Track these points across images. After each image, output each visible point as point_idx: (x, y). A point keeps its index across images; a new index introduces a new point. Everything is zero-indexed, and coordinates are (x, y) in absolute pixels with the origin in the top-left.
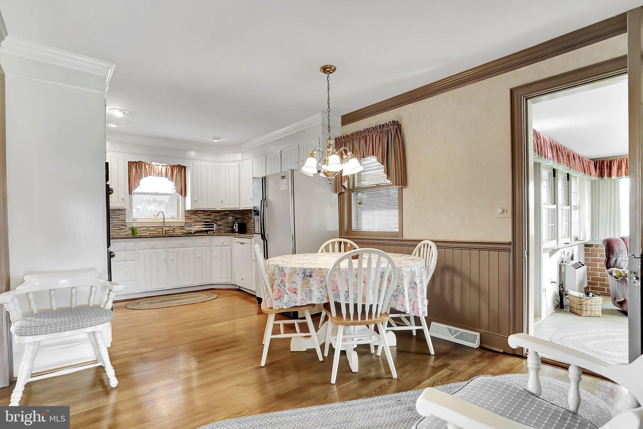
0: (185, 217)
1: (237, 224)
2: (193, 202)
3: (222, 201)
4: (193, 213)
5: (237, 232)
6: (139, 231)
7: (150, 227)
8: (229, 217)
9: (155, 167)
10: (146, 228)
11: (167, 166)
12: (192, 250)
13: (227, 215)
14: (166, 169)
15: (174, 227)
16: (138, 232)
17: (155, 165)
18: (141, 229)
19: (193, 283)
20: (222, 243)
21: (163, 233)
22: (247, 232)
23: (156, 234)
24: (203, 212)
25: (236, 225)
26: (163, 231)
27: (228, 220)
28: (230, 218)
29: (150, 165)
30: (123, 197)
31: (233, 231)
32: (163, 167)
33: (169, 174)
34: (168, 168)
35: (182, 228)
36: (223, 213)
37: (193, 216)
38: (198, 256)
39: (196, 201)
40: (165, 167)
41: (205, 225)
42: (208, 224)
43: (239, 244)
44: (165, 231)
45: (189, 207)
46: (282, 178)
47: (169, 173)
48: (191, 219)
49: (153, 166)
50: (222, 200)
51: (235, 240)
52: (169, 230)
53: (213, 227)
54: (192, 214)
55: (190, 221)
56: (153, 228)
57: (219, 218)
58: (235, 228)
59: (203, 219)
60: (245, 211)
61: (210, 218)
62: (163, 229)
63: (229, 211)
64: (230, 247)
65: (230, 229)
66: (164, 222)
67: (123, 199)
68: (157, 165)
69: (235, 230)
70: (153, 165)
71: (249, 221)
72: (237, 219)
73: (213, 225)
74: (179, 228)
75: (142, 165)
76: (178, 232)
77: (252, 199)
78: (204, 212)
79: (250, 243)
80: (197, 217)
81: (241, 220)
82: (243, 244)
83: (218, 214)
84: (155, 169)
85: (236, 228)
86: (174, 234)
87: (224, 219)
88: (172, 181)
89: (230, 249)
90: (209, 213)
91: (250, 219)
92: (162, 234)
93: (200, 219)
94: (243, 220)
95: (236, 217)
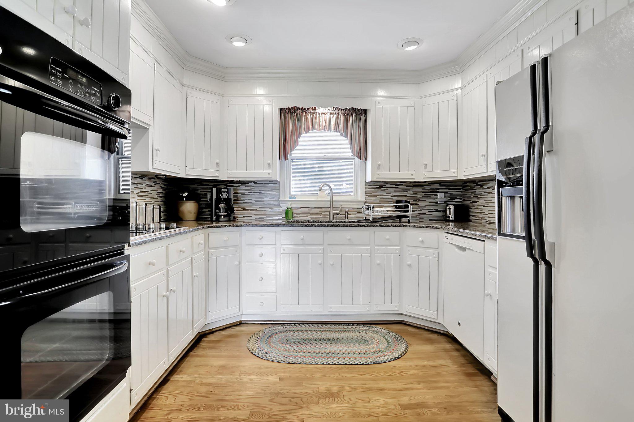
0: (366, 193)
1: (452, 207)
2: (377, 167)
3: (426, 165)
4: (378, 186)
5: (451, 221)
6: (297, 214)
7: (312, 209)
8: (439, 194)
9: (321, 117)
10: (306, 210)
11: (338, 114)
12: (367, 250)
13: (435, 191)
14: (337, 118)
15: (347, 210)
16: (295, 215)
17: (320, 114)
18: (300, 211)
19: (367, 309)
20: (422, 242)
21: (329, 218)
22: (471, 221)
23: (321, 220)
24: (394, 186)
25: (450, 209)
26: (330, 216)
27: (436, 200)
28: (441, 197)
29: (313, 113)
30: (269, 162)
31: (445, 219)
32: (332, 116)
33: (341, 126)
34: (339, 117)
35: (359, 211)
36: (429, 188)
37: (379, 192)
38: (378, 262)
39: (379, 165)
40: (335, 116)
41: (397, 207)
42: (401, 206)
43: (457, 250)
44: (334, 215)
45: (369, 179)
47: (340, 124)
48: (375, 196)
49: (318, 116)
50: (425, 162)
51: (447, 238)
52: (338, 214)
53: (408, 211)
54: (377, 188)
55: (373, 199)
56: (318, 211)
57: (421, 195)
58: (448, 213)
59: (394, 196)
60: (468, 184)
61: (406, 196)
62: (330, 211)
63: (440, 183)
64: (436, 251)
65: (439, 214)
66: (332, 201)
67: (269, 164)
68: (324, 113)
69: (449, 217)
70: (318, 113)
71: (476, 202)
72: (453, 197)
73: (407, 207)
74: (355, 210)
75: (302, 115)
76: (353, 217)
77: (484, 156)
78: (396, 185)
79: (482, 252)
80: (384, 193)
81: (461, 199)
82: (464, 249)
83: (420, 189)
84: (321, 120)
85: (451, 213)
86: (346, 220)
87: (430, 198)
88: (347, 137)
89: (436, 255)
90: (405, 188)
91: (479, 198)
92: (328, 220)
93: (390, 197)
94: (464, 200)
95: (451, 194)
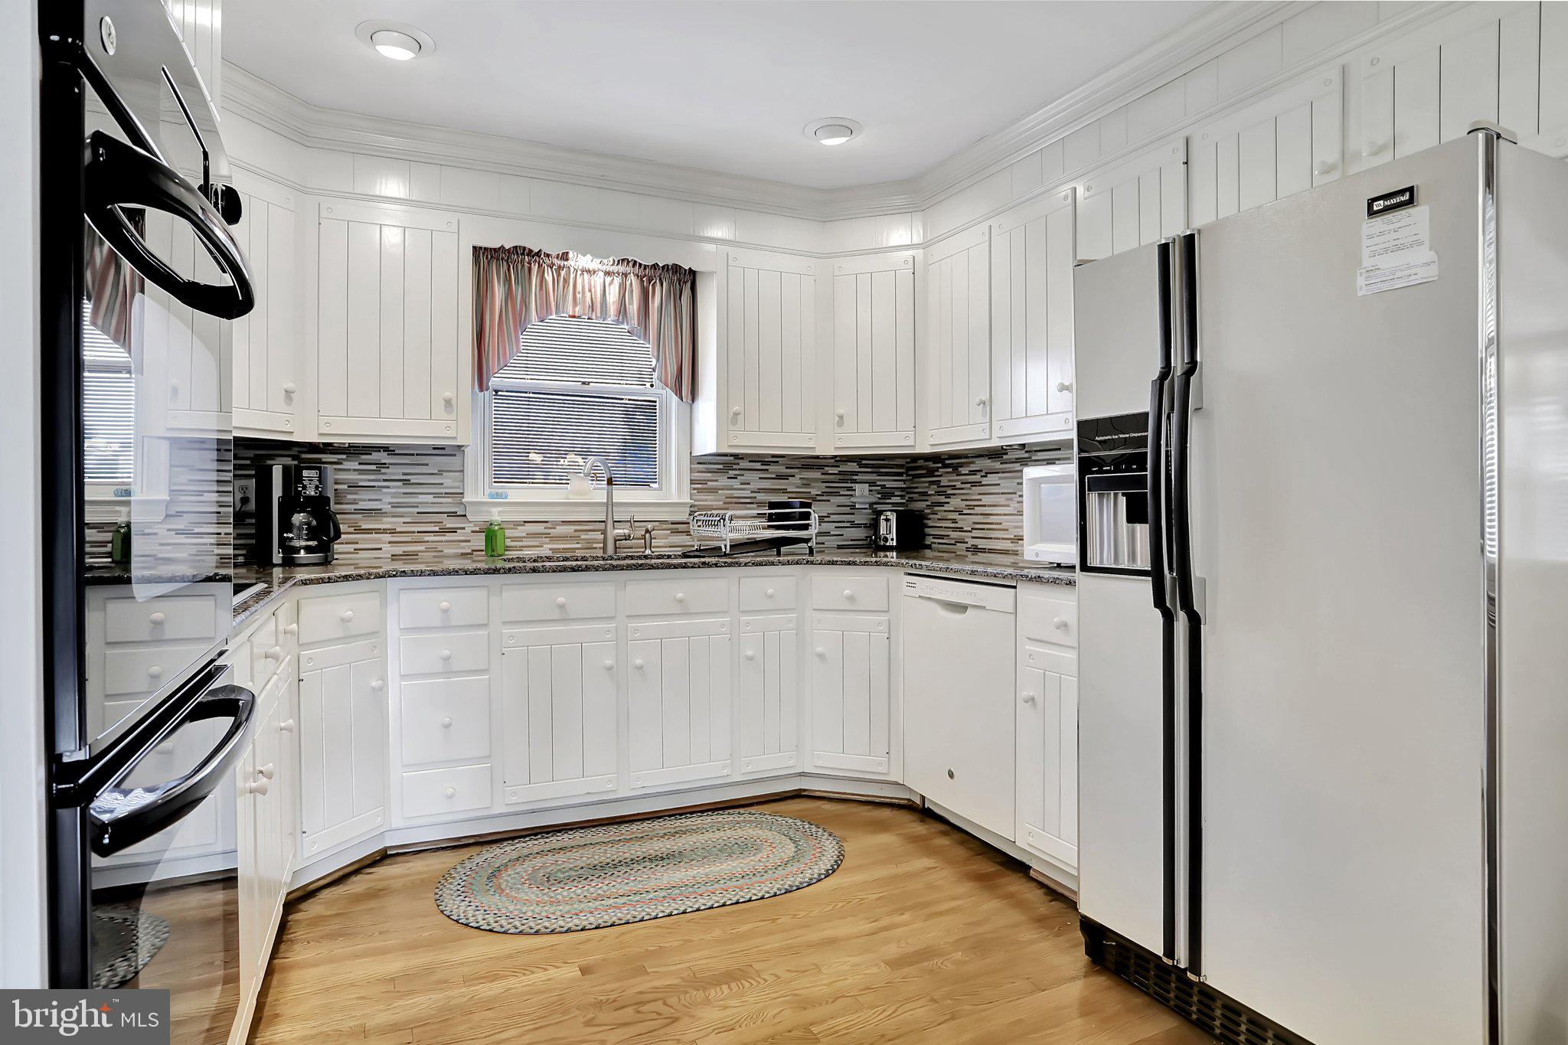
0: (692, 482)
1: (893, 517)
2: (728, 419)
3: (841, 417)
4: (721, 467)
5: (891, 548)
6: (514, 539)
7: (555, 524)
8: (857, 486)
9: (579, 281)
10: (540, 528)
11: (625, 275)
12: (723, 625)
13: (848, 478)
14: (623, 287)
15: (650, 526)
16: (509, 543)
17: (579, 272)
18: (521, 531)
19: (725, 772)
20: (851, 599)
21: (604, 549)
22: (929, 547)
23: (579, 553)
24: (758, 466)
25: (887, 520)
26: (605, 542)
27: (853, 499)
28: (862, 493)
29: (560, 268)
30: (448, 394)
31: (874, 545)
32: (608, 279)
33: (634, 307)
34: (628, 283)
35: (678, 527)
36: (835, 470)
37: (723, 481)
38: (750, 653)
39: (736, 414)
40: (617, 281)
41: (771, 518)
42: (779, 513)
43: (942, 613)
44: (616, 541)
45: (707, 443)
46: (1378, 205)
47: (631, 303)
48: (714, 490)
49: (572, 276)
50: (841, 411)
51: (912, 585)
52: (627, 538)
53: (806, 527)
54: (718, 471)
55: (709, 500)
56: (570, 529)
57: (819, 488)
58: (883, 531)
59: (759, 491)
60: (921, 463)
61: (784, 491)
62: (604, 532)
63: (858, 459)
64: (884, 618)
65: (860, 533)
66: (610, 504)
67: (448, 402)
68: (588, 271)
69: (886, 540)
70: (572, 270)
71: (941, 504)
72: (886, 494)
73: (807, 516)
74: (665, 526)
75: (530, 269)
76: (664, 543)
77: (984, 404)
78: (764, 463)
79: (1012, 611)
80: (735, 483)
81: (902, 497)
82: (962, 608)
83: (817, 475)
84: (579, 288)
85: (889, 530)
86: (648, 552)
87: (838, 494)
88: (646, 336)
89: (884, 627)
90: (782, 470)
91: (948, 496)
92: (600, 553)
93: (747, 493)
94: (911, 500)
95: (883, 487)
